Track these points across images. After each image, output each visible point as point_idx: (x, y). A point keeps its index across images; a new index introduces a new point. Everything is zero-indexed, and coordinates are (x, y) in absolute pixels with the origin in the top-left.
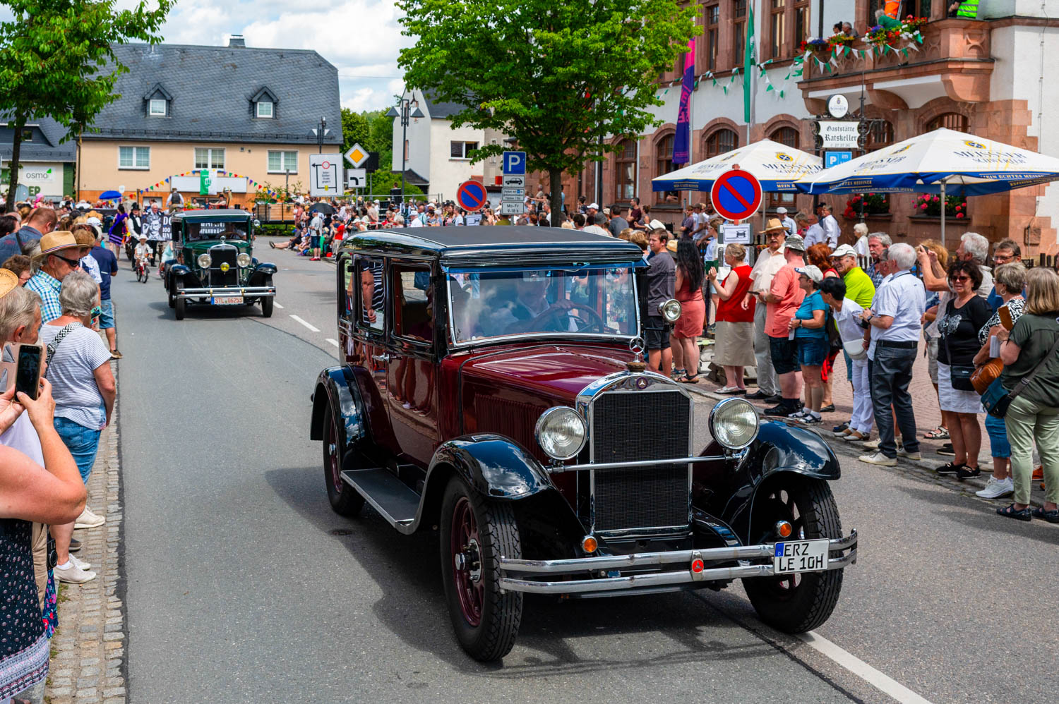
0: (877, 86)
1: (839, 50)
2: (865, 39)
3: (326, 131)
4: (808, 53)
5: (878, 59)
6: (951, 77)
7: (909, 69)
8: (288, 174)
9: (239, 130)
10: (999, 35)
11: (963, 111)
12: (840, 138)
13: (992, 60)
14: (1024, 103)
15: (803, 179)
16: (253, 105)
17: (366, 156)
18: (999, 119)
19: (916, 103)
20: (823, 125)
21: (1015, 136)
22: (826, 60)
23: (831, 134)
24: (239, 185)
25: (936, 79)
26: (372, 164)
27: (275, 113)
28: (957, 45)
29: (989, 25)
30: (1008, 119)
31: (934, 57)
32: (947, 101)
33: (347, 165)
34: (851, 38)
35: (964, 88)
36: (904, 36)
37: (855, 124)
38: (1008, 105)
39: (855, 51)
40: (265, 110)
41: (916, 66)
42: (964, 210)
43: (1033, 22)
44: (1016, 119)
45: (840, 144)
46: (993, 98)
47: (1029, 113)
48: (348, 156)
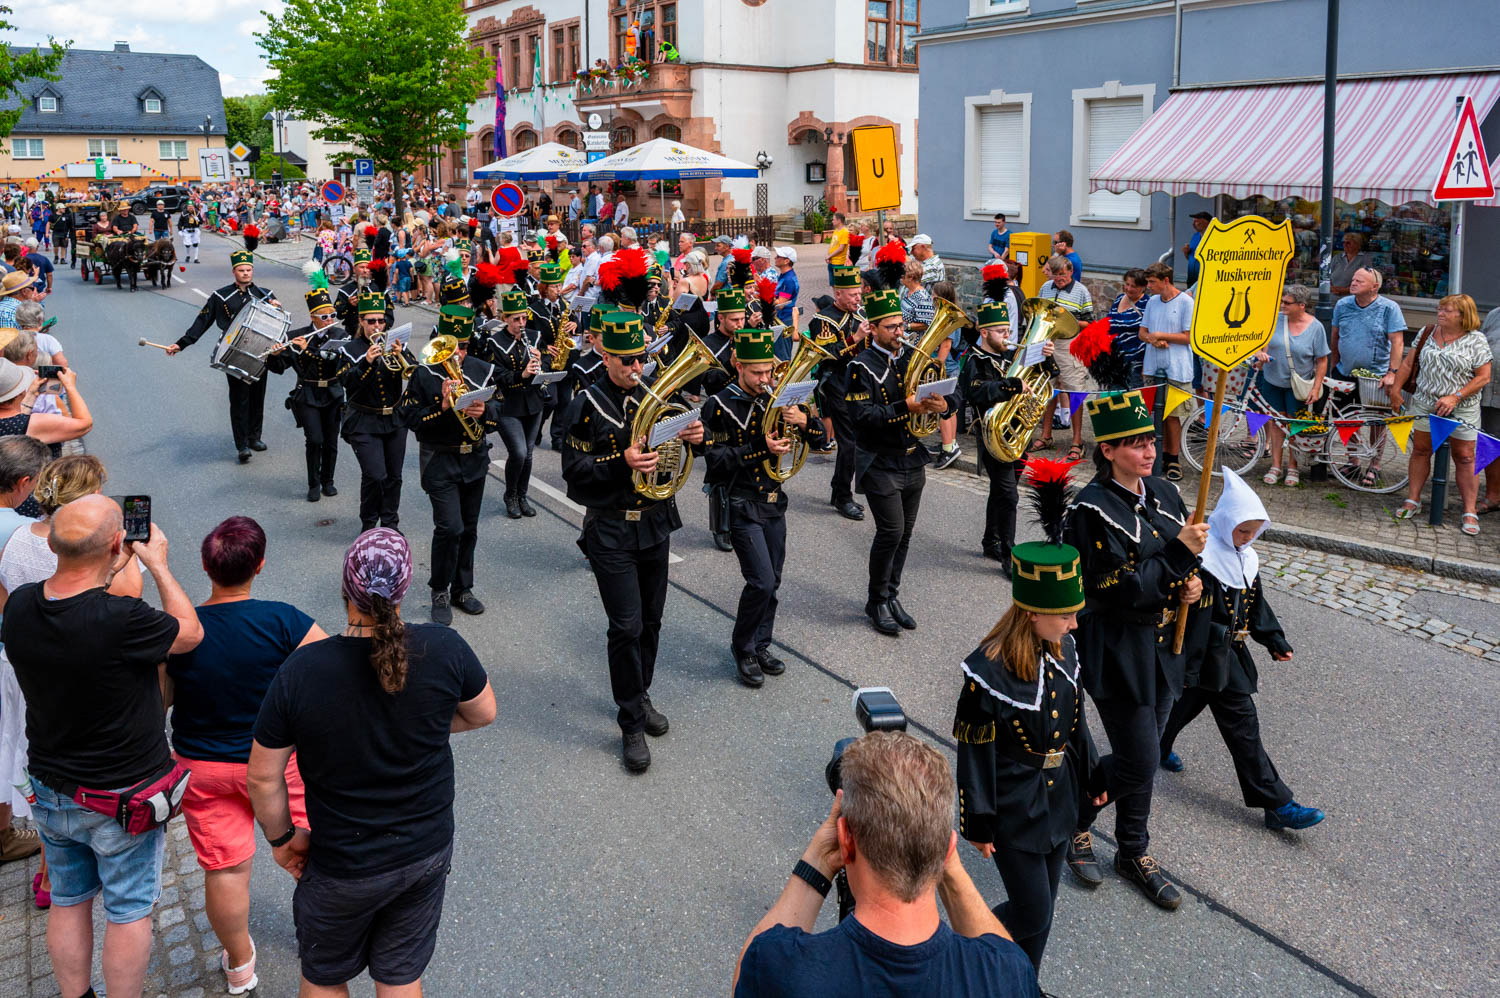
0: (623, 105)
1: (597, 80)
2: (613, 74)
3: (212, 127)
4: (578, 81)
5: (622, 87)
6: (665, 101)
7: (640, 95)
8: (179, 160)
9: (131, 124)
10: (695, 73)
11: (677, 124)
12: (597, 143)
13: (691, 91)
14: (711, 119)
15: (574, 169)
16: (141, 102)
17: (248, 151)
18: (697, 130)
19: (648, 117)
20: (586, 134)
21: (707, 143)
22: (587, 87)
23: (591, 140)
24: (134, 170)
25: (657, 102)
26: (254, 157)
27: (163, 109)
28: (667, 79)
29: (691, 66)
30: (702, 129)
31: (656, 88)
32: (663, 116)
33: (232, 159)
34: (605, 71)
35: (673, 109)
36: (637, 73)
37: (607, 134)
38: (702, 120)
39: (606, 82)
40: (153, 107)
41: (645, 93)
42: (679, 189)
43: (714, 66)
44: (707, 130)
45: (597, 147)
46: (692, 116)
47: (714, 126)
48: (233, 151)
